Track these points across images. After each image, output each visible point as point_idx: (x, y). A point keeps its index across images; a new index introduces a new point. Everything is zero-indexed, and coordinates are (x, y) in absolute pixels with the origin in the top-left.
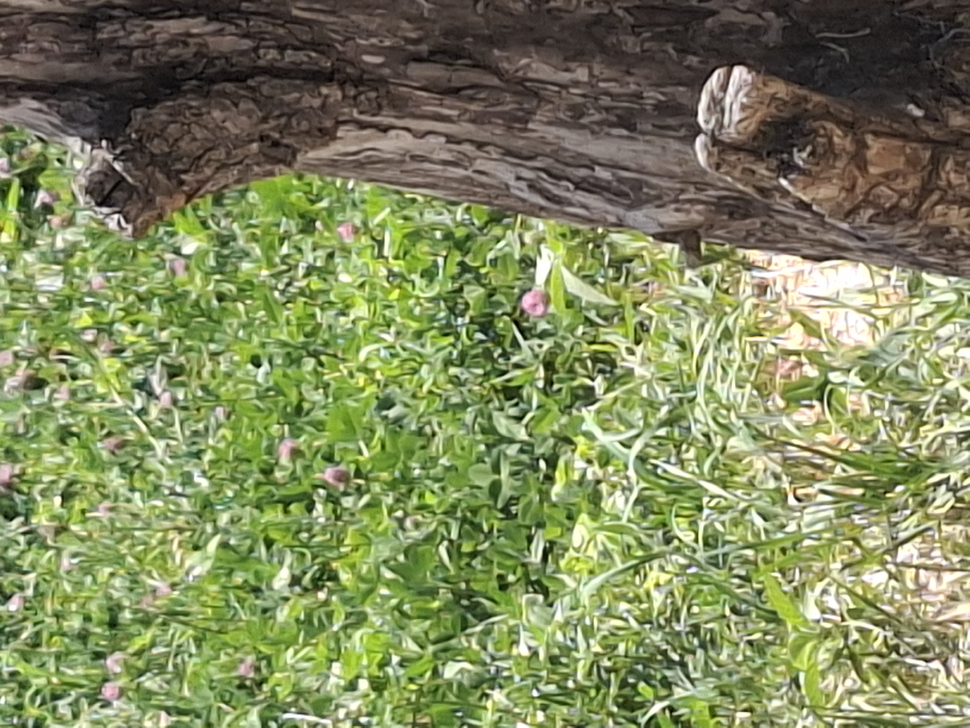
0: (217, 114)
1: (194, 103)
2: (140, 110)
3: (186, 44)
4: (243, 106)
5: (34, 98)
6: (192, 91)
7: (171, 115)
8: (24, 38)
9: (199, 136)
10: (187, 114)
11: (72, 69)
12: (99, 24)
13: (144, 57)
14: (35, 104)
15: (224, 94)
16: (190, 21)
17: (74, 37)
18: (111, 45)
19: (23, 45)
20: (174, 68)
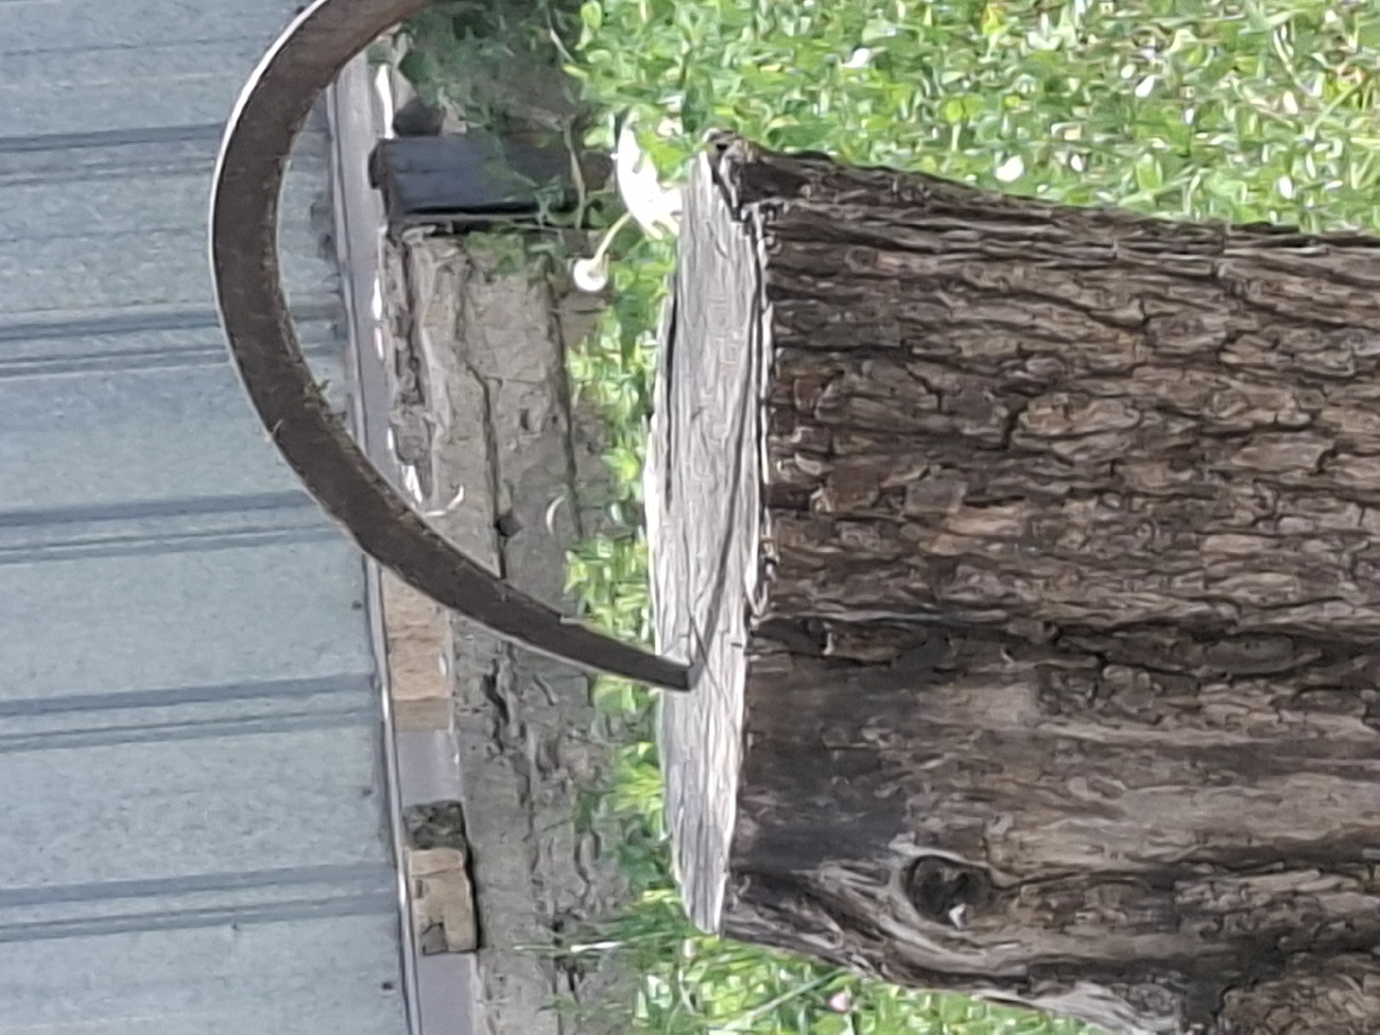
0: (1335, 995)
1: (1305, 982)
2: (1234, 996)
3: (1292, 905)
4: (1369, 982)
5: (1095, 982)
6: (1302, 965)
7: (1274, 997)
8: (1080, 906)
9: (1312, 1022)
10: (1297, 995)
11: (1144, 944)
12: (1180, 885)
13: (1239, 924)
14: (1097, 990)
15: (1342, 970)
16: (1295, 876)
17: (1144, 902)
18: (1195, 910)
19: (1078, 914)
20: (1278, 937)
